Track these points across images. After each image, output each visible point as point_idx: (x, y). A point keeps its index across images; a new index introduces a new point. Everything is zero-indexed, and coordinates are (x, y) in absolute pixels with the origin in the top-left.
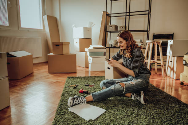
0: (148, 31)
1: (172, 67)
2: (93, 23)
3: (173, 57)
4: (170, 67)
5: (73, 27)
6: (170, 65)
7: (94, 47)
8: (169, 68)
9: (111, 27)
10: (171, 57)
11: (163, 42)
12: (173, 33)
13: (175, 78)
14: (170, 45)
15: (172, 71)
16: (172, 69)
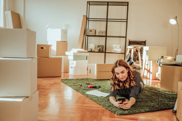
0: (126, 37)
1: (148, 69)
2: (69, 25)
3: (149, 61)
4: (147, 70)
5: (48, 28)
6: (146, 68)
7: (78, 51)
8: (145, 70)
9: (91, 31)
10: (147, 61)
11: (141, 48)
12: (146, 41)
13: (151, 78)
14: (146, 51)
15: (149, 73)
16: (149, 71)
